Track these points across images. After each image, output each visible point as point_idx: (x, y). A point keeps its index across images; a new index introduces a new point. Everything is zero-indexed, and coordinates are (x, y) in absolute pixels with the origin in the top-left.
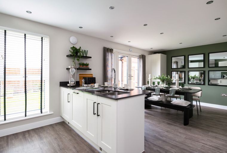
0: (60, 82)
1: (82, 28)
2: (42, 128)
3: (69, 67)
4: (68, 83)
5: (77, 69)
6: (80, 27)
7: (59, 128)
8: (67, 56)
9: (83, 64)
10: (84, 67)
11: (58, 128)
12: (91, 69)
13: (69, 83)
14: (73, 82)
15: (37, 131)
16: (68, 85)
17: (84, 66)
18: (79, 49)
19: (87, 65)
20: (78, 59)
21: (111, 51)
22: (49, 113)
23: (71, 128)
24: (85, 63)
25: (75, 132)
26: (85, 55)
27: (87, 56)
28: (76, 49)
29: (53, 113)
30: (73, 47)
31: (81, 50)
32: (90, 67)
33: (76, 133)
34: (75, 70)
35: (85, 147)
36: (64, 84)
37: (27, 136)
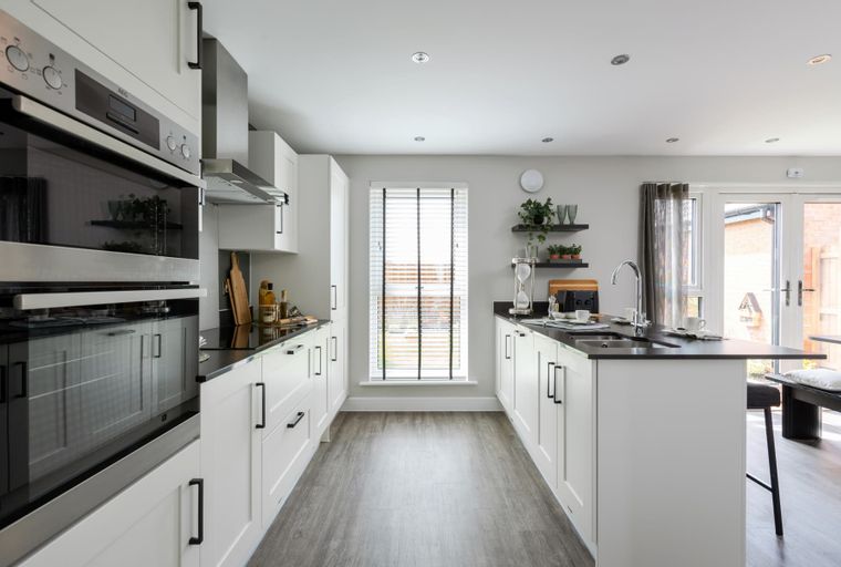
0: (495, 304)
1: (551, 140)
2: (451, 414)
3: (514, 261)
4: (511, 305)
5: (537, 265)
6: (547, 140)
7: (488, 426)
8: (514, 230)
9: (563, 251)
10: (566, 259)
11: (484, 424)
12: (586, 265)
13: (513, 307)
14: (524, 303)
15: (440, 418)
16: (511, 311)
17: (565, 256)
18: (546, 206)
19: (575, 251)
20: (540, 237)
21: (679, 191)
22: (467, 381)
23: (515, 432)
24: (568, 246)
25: (522, 445)
26: (567, 222)
27: (576, 222)
28: (537, 206)
29: (475, 382)
30: (529, 202)
31: (553, 208)
32: (583, 257)
33: (524, 449)
34: (528, 267)
35: (533, 488)
36: (502, 309)
37: (418, 421)
